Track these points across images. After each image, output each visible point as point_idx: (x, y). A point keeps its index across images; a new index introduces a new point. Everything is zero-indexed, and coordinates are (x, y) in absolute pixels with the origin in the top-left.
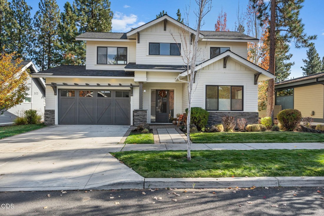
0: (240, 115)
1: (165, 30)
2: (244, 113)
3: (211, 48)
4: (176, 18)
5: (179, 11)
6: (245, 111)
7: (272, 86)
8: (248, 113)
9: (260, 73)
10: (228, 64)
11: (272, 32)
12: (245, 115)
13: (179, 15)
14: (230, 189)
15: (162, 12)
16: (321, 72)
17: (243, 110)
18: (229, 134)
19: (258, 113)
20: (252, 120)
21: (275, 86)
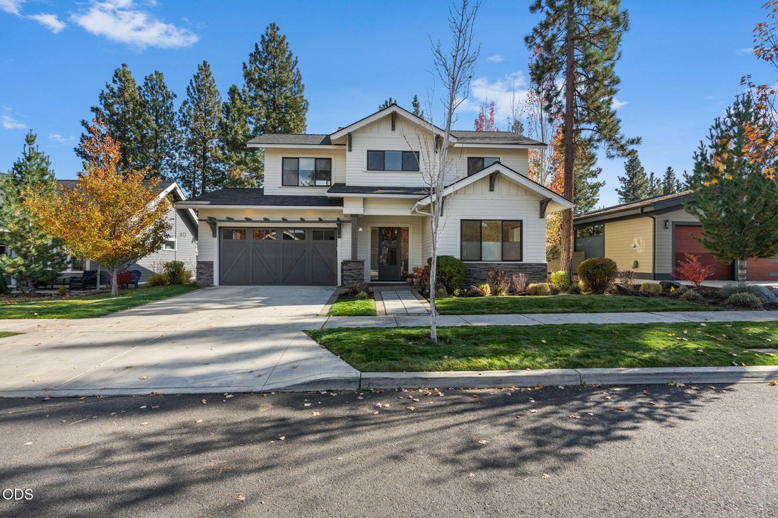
0: (517, 268)
1: (393, 129)
2: (523, 264)
3: (469, 158)
4: (412, 109)
5: (416, 99)
6: (525, 261)
7: (569, 220)
8: (530, 264)
9: (550, 200)
10: (499, 186)
11: (569, 132)
12: (525, 268)
13: (416, 105)
14: (502, 390)
15: (388, 101)
16: (648, 197)
17: (521, 260)
18: (498, 299)
19: (546, 265)
20: (537, 276)
21: (574, 220)
